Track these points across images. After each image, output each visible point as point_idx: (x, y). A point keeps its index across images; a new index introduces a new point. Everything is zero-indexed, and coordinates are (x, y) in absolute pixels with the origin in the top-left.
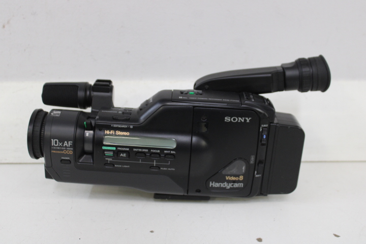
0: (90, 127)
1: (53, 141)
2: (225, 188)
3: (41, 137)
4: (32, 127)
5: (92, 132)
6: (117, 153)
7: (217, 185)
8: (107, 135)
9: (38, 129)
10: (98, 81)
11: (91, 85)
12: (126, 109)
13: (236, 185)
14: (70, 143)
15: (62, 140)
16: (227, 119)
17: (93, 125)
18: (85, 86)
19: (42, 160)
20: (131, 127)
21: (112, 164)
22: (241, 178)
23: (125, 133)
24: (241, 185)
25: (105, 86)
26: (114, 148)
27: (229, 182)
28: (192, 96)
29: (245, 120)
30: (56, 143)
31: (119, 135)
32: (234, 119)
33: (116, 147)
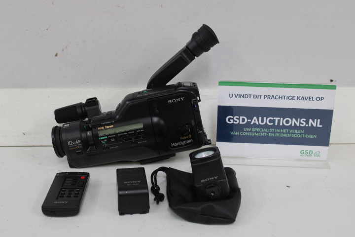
0: (89, 129)
1: (69, 143)
2: (182, 145)
3: (61, 142)
4: (53, 137)
5: (91, 132)
6: (109, 140)
7: (176, 144)
8: (100, 130)
9: (58, 137)
10: (88, 100)
11: (84, 104)
12: (108, 112)
13: (188, 141)
14: (79, 141)
15: (74, 140)
16: (170, 102)
17: (90, 127)
18: (81, 105)
19: (65, 157)
20: (113, 122)
21: (108, 148)
22: (190, 136)
23: (111, 127)
24: (191, 141)
25: (93, 102)
26: (106, 137)
27: (183, 140)
28: (145, 93)
29: (181, 99)
30: (71, 143)
31: (107, 129)
32: (174, 101)
33: (107, 136)
